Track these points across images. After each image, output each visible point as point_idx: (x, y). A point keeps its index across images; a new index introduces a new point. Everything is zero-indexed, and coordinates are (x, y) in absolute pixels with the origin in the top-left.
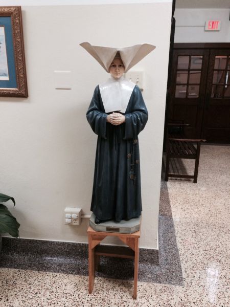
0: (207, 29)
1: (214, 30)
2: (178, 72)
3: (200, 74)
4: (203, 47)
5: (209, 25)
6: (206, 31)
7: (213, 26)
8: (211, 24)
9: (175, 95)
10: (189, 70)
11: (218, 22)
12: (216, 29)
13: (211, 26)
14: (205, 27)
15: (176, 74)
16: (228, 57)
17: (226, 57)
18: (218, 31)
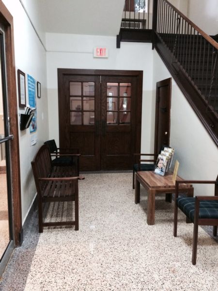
0: (95, 56)
1: (102, 57)
2: (71, 98)
3: (94, 101)
4: (93, 73)
5: (97, 52)
6: (94, 58)
7: (101, 53)
8: (99, 51)
9: (70, 122)
10: (82, 96)
11: (105, 49)
12: (104, 56)
13: (99, 54)
14: (93, 53)
15: (69, 100)
16: (119, 84)
17: (116, 84)
18: (107, 58)
